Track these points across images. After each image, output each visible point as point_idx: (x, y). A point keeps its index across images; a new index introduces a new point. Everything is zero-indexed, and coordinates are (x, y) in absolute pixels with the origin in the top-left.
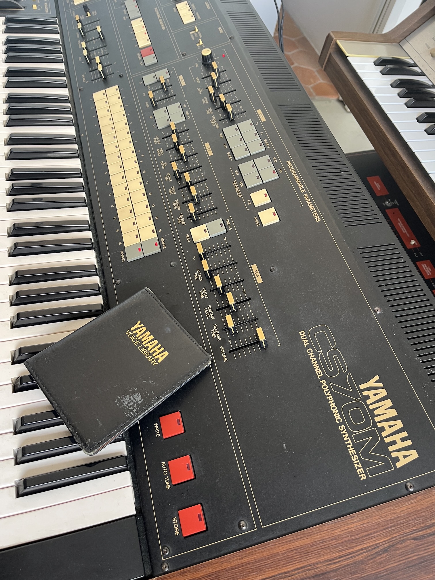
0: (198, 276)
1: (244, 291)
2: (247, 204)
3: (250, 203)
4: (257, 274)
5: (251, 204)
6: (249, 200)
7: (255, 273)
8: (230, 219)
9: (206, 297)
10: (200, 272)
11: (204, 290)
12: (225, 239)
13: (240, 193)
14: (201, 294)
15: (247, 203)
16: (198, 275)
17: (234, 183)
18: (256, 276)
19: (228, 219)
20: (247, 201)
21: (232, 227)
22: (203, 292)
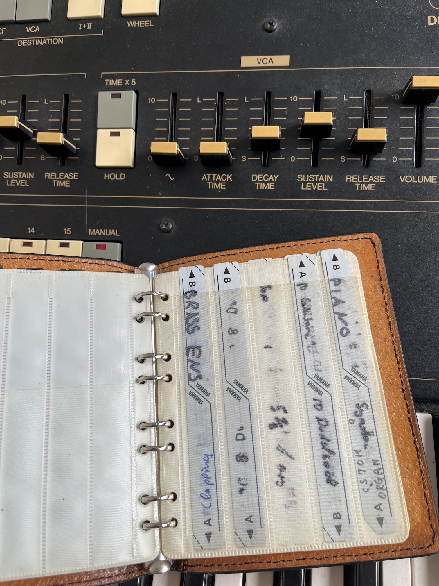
0: (218, 182)
1: (294, 98)
2: (89, 31)
3: (89, 24)
4: (265, 61)
5: (91, 24)
6: (80, 25)
7: (261, 65)
8: (106, 76)
9: (276, 178)
10: (209, 175)
11: (258, 177)
12: (152, 100)
13: (53, 38)
14: (263, 186)
15: (85, 31)
16: (215, 181)
17: (23, 42)
18: (271, 65)
19: (107, 80)
20: (80, 29)
21: (130, 77)
22: (260, 182)
